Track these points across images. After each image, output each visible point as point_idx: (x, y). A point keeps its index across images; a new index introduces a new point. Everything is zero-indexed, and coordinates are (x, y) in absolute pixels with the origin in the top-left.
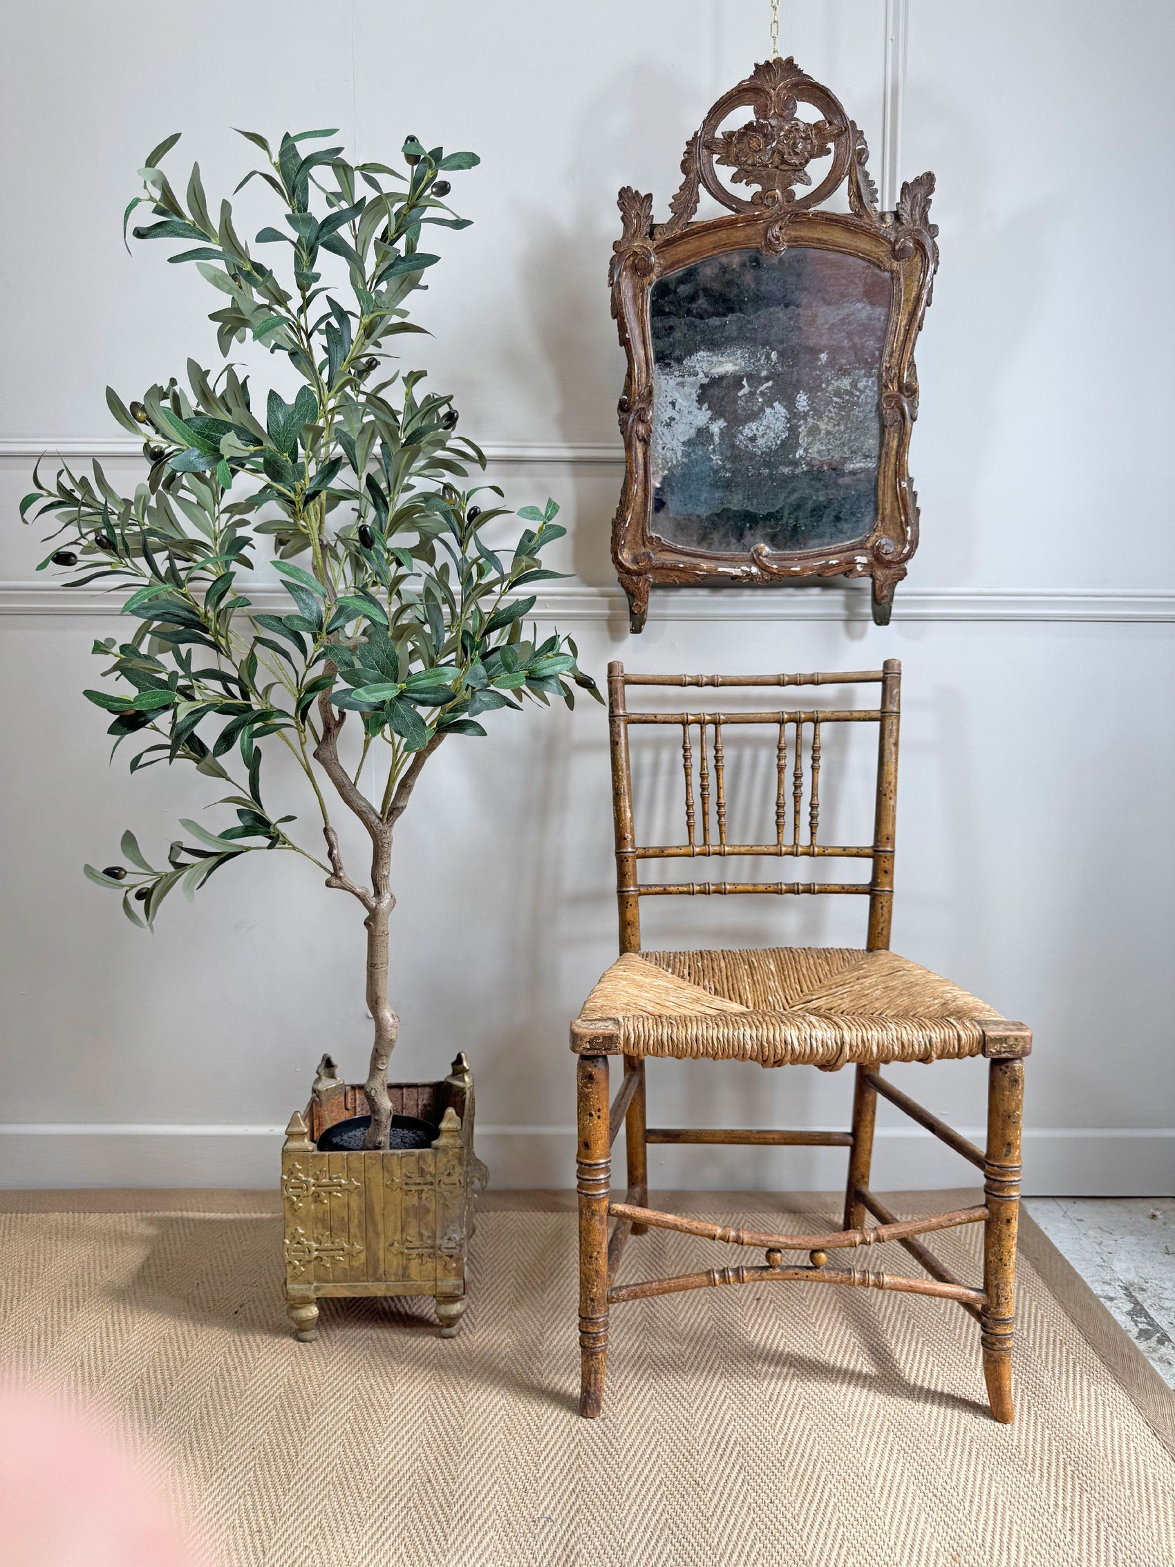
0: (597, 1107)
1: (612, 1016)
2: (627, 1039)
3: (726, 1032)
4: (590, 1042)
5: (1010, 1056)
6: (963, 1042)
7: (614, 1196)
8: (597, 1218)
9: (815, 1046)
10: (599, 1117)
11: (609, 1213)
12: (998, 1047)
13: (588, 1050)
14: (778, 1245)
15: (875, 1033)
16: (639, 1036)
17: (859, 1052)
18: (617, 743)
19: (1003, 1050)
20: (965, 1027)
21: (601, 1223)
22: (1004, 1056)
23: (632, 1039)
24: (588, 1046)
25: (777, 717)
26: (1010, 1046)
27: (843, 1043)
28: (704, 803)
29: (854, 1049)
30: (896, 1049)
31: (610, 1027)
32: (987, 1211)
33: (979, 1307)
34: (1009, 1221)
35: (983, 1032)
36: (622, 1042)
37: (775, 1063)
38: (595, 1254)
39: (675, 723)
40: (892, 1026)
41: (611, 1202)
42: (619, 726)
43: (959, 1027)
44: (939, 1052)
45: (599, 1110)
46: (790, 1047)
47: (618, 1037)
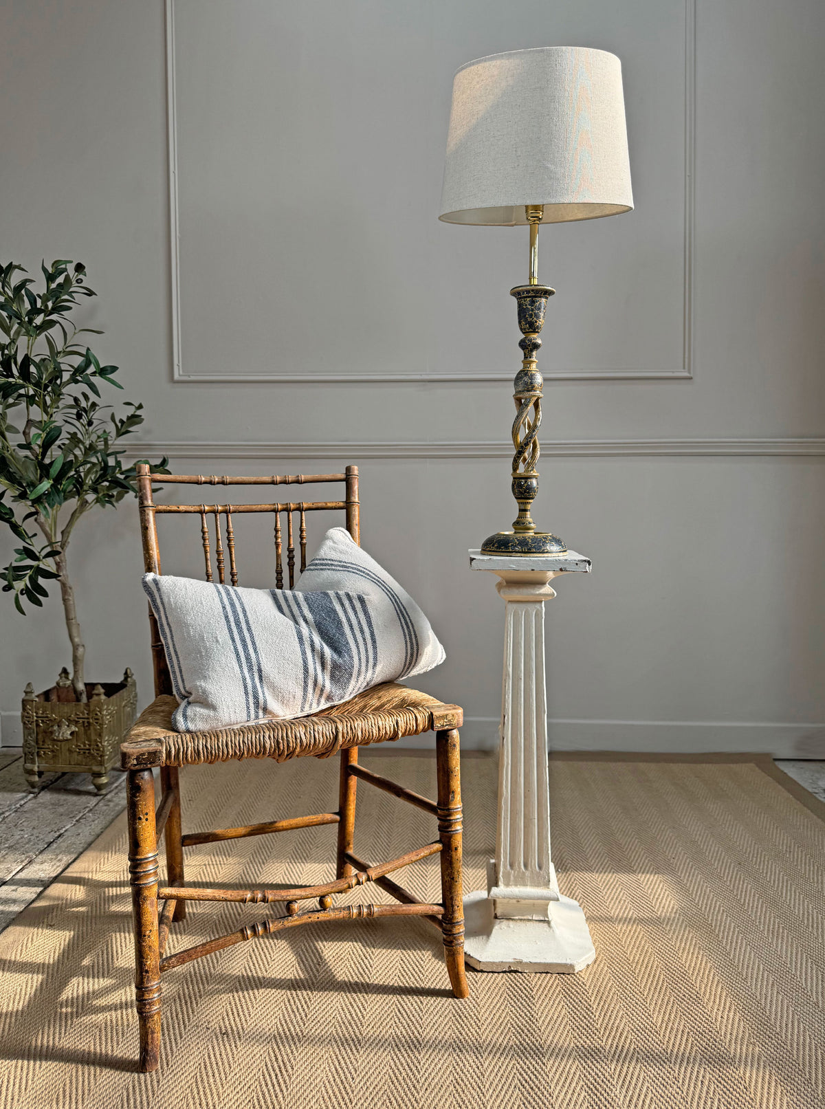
0: (144, 812)
1: (154, 738)
2: (169, 753)
3: (250, 736)
4: (137, 759)
5: (450, 728)
6: (419, 722)
7: (161, 884)
8: (148, 902)
9: (317, 737)
10: (147, 820)
11: (159, 897)
12: (442, 722)
13: (135, 765)
14: (295, 897)
15: (359, 722)
16: (179, 749)
17: (349, 738)
18: (147, 528)
19: (445, 724)
20: (420, 711)
21: (152, 906)
22: (446, 728)
23: (173, 752)
24: (135, 762)
25: (273, 507)
26: (450, 721)
27: (337, 732)
28: (220, 573)
29: (345, 735)
30: (374, 732)
31: (154, 745)
32: (441, 845)
33: (440, 917)
34: (456, 849)
35: (431, 713)
36: (164, 755)
37: (287, 755)
38: (148, 932)
39: (195, 512)
40: (371, 716)
41: (159, 889)
42: (148, 514)
43: (415, 711)
44: (403, 731)
45: (147, 814)
46: (299, 741)
47: (161, 752)
